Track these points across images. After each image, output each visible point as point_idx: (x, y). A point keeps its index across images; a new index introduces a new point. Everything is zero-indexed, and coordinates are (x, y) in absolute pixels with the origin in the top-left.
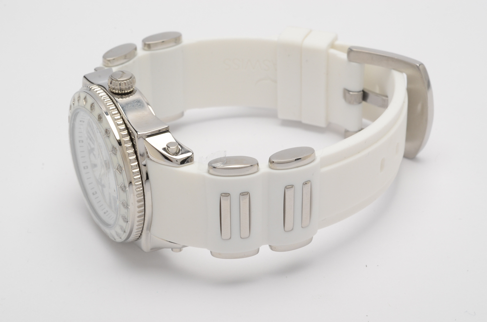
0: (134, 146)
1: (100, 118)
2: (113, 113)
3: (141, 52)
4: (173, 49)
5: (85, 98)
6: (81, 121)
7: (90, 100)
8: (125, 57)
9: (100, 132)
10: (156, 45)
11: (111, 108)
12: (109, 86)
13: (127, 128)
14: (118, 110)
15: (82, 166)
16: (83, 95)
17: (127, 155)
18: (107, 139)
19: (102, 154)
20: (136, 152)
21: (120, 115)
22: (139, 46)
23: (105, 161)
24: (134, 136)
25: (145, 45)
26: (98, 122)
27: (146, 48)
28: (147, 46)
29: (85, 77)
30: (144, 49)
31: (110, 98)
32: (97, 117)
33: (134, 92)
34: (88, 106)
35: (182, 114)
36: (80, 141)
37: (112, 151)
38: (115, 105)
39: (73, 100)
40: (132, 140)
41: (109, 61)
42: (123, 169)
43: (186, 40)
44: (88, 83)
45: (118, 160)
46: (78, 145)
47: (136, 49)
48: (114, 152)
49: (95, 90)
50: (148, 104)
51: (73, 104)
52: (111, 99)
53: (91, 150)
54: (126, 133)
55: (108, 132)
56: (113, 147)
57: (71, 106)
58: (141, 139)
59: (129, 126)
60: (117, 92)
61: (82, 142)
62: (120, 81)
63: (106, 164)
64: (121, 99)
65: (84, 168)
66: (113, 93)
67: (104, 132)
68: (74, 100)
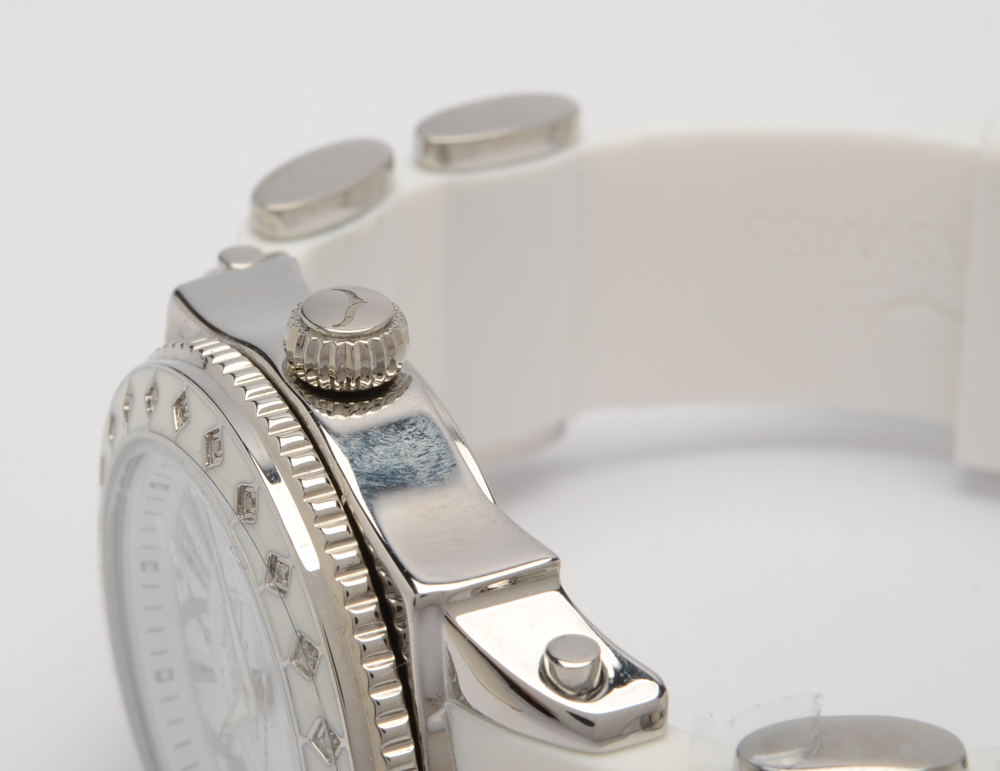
0: (396, 642)
1: (246, 501)
2: (307, 484)
3: (410, 179)
4: (542, 166)
5: (180, 403)
6: (153, 485)
7: (203, 416)
8: (345, 199)
9: (244, 567)
10: (471, 149)
11: (296, 462)
12: (289, 354)
13: (368, 559)
14: (328, 469)
15: (147, 666)
16: (170, 388)
17: (364, 682)
18: (274, 601)
19: (240, 635)
20: (402, 672)
21: (339, 494)
22: (404, 148)
23: (255, 672)
24: (398, 598)
25: (427, 147)
26: (236, 519)
27: (431, 160)
28: (437, 152)
29: (178, 294)
30: (422, 166)
31: (294, 410)
32: (232, 497)
33: (399, 383)
34: (194, 440)
35: (559, 431)
36: (144, 565)
37: (295, 656)
38: (317, 449)
39: (123, 397)
40: (388, 614)
41: (279, 214)
42: (344, 743)
43: (596, 133)
44: (194, 325)
45: (320, 697)
46: (134, 578)
47: (389, 164)
48: (302, 661)
49: (228, 369)
50: (457, 436)
51: (126, 413)
52: (299, 419)
53: (193, 609)
54: (364, 580)
55: (277, 568)
56: (301, 639)
57: (113, 419)
58: (431, 616)
59: (377, 548)
60: (324, 382)
61: (156, 567)
62: (341, 337)
63: (258, 687)
64: (340, 417)
65: (158, 677)
66: (305, 386)
67: (261, 568)
68: (130, 395)
